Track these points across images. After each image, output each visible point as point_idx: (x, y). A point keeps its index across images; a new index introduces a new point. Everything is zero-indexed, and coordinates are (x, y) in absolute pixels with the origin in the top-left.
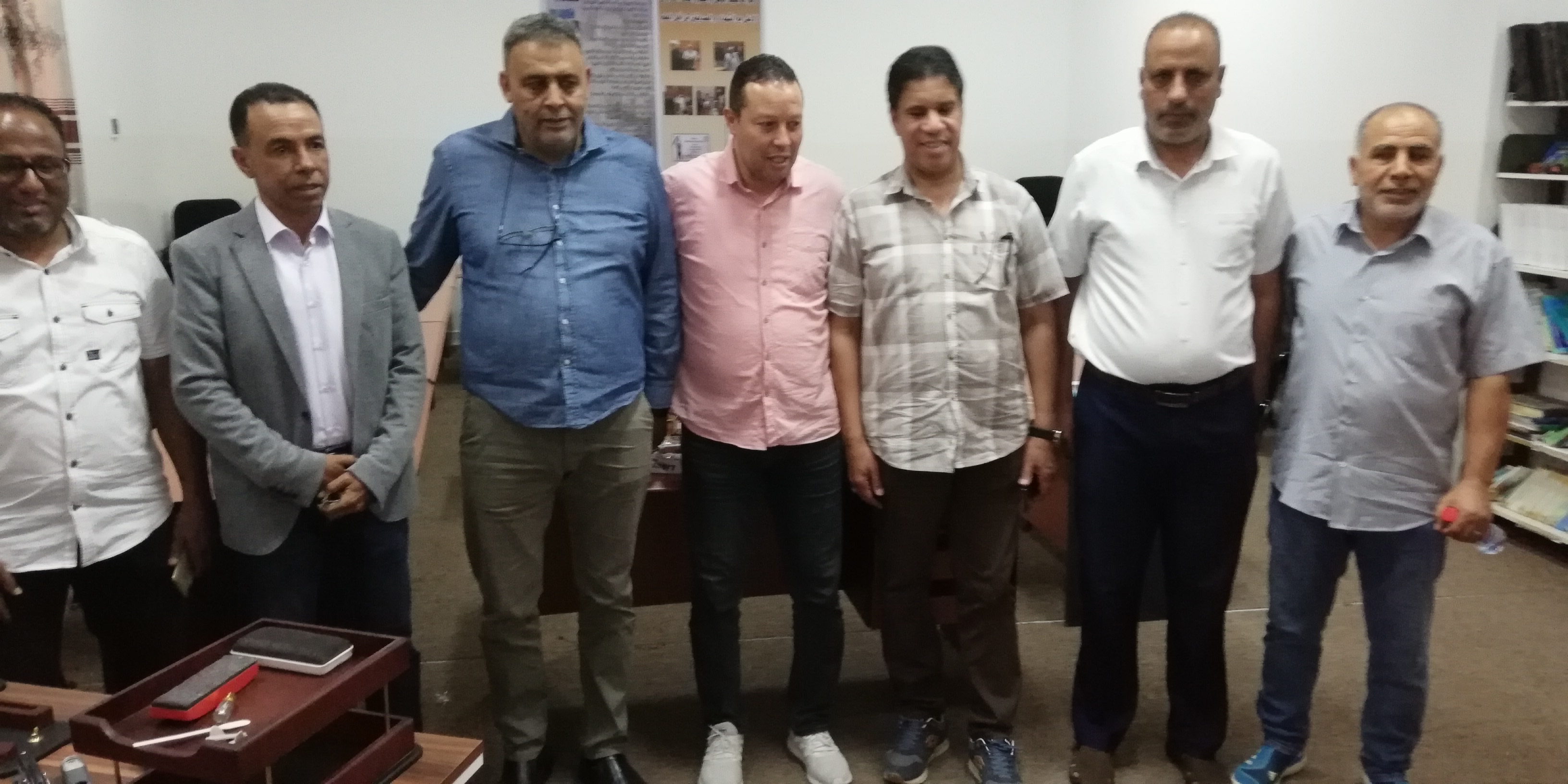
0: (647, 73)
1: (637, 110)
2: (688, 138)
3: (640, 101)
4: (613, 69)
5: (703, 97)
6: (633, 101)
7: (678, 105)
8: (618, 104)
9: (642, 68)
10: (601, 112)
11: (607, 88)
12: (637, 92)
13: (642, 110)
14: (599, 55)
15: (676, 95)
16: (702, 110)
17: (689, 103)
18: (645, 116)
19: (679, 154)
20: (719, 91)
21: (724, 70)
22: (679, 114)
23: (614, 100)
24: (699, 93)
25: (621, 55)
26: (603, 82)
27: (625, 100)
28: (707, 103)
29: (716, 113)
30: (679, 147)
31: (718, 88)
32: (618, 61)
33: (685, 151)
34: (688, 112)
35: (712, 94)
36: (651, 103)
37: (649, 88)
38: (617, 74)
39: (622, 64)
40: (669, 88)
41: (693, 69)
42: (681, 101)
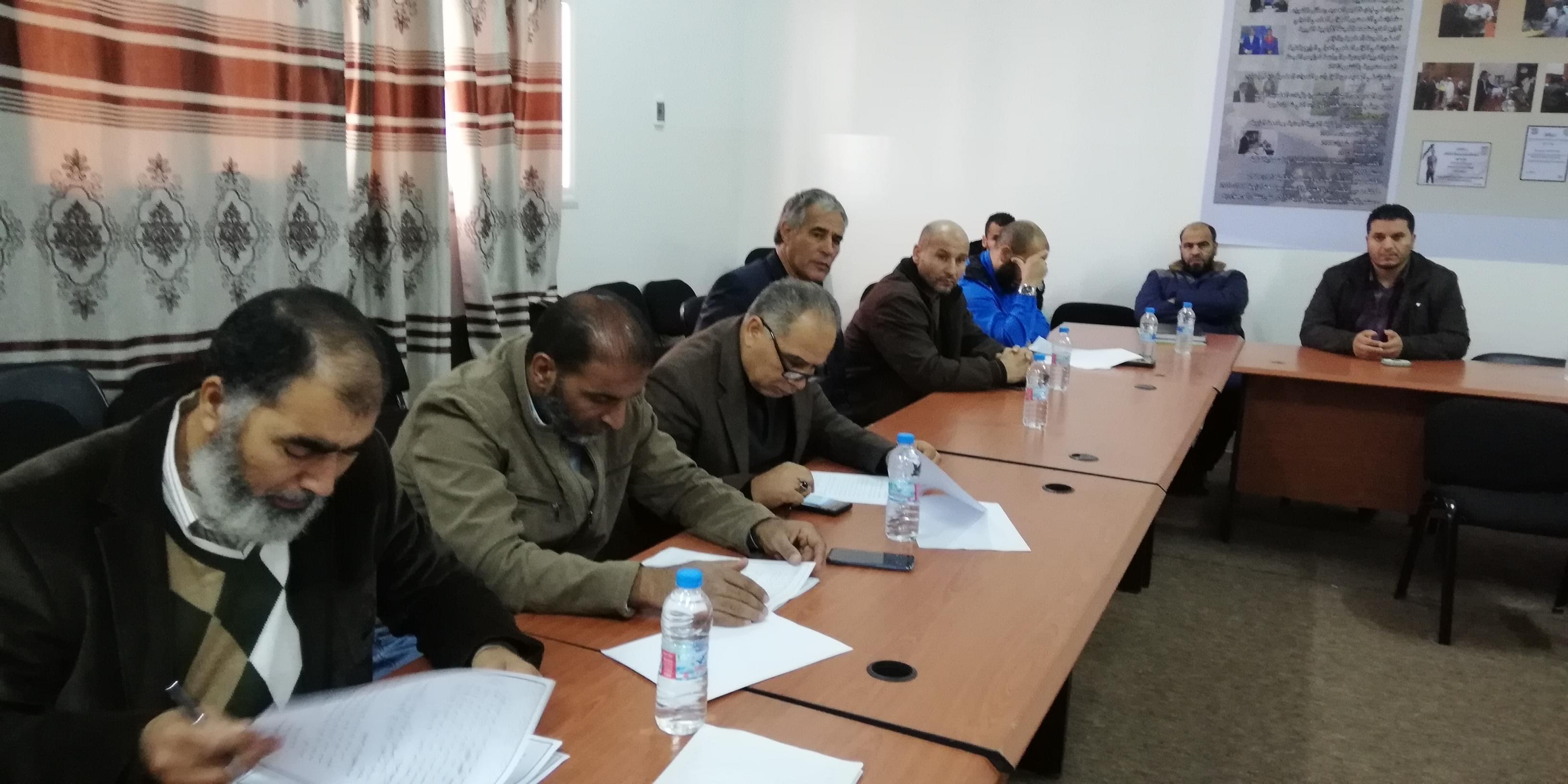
0: (1395, 43)
1: (1366, 102)
2: (1452, 147)
3: (1374, 87)
4: (1333, 38)
5: (1492, 80)
6: (1361, 88)
7: (1442, 94)
8: (1335, 92)
9: (1385, 34)
10: (1303, 105)
11: (1320, 67)
12: (1369, 74)
13: (1377, 102)
14: (1316, 16)
15: (1439, 79)
16: (1485, 102)
17: (1462, 92)
18: (1380, 112)
19: (1430, 174)
20: (1524, 71)
21: (1542, 36)
22: (1442, 109)
23: (1329, 87)
24: (1484, 74)
25: (1352, 16)
26: (1315, 58)
27: (1348, 86)
28: (1497, 91)
29: (1513, 108)
30: (1431, 162)
31: (1520, 66)
32: (1345, 24)
33: (1438, 170)
34: (1459, 105)
35: (1511, 75)
36: (1391, 92)
37: (1395, 67)
38: (1338, 44)
39: (1352, 29)
40: (1429, 66)
41: (1482, 35)
42: (1448, 88)
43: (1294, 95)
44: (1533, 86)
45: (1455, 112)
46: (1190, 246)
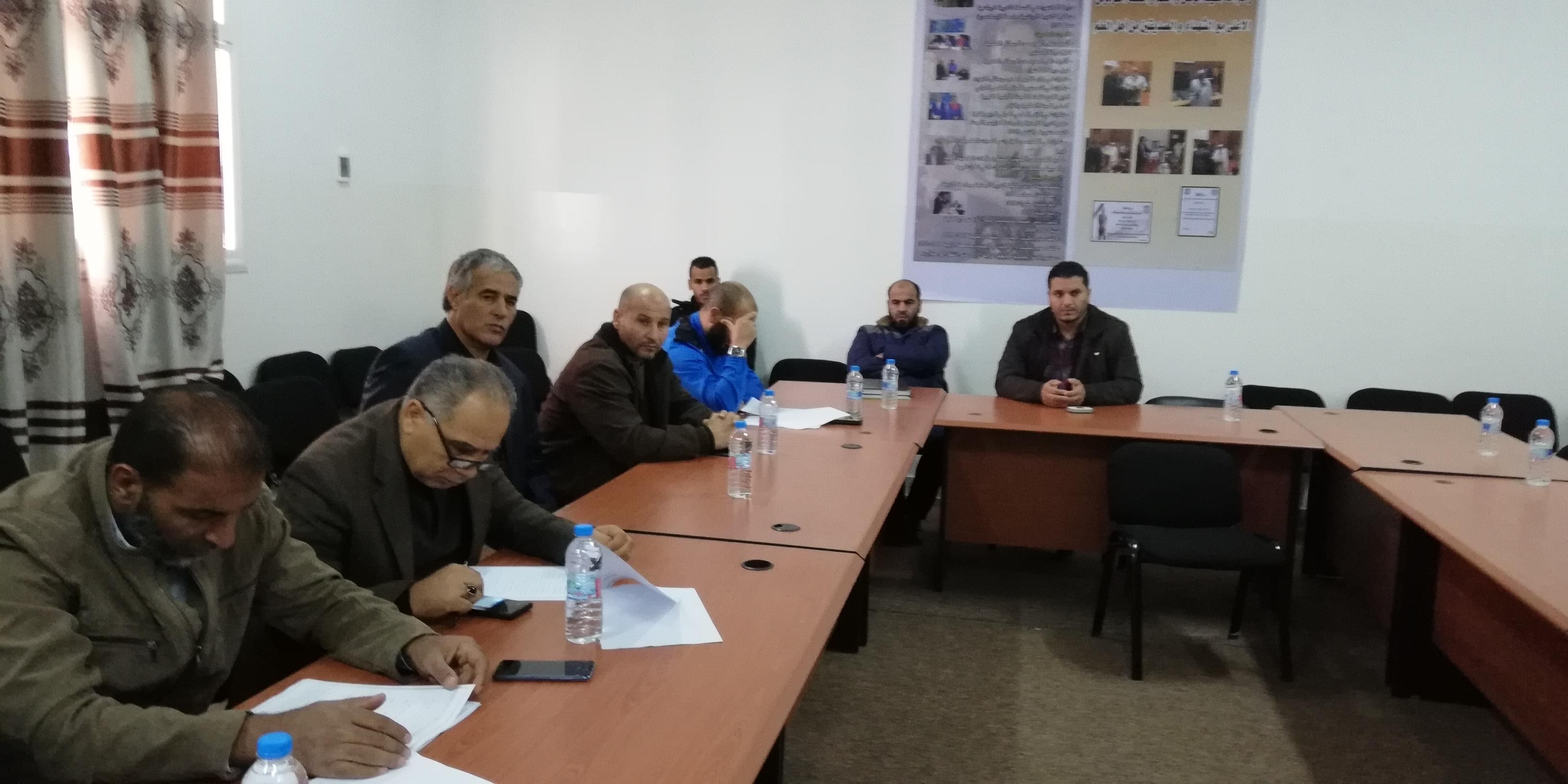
0: (1064, 110)
1: (1043, 165)
2: (1118, 207)
3: (1049, 151)
4: (1011, 106)
5: (1149, 145)
6: (1038, 151)
7: (1108, 157)
8: (1015, 157)
9: (1055, 102)
10: (987, 167)
11: (1000, 132)
12: (1044, 139)
13: (1052, 165)
14: (997, 84)
15: (1105, 143)
16: (1145, 166)
17: (1125, 156)
18: (1055, 174)
19: (1101, 231)
20: (1175, 137)
21: (1187, 105)
22: (1107, 172)
23: (1010, 151)
24: (1142, 139)
25: (1027, 85)
26: (995, 124)
27: (1026, 150)
28: (1154, 155)
29: (1167, 170)
30: (1102, 220)
31: (1173, 132)
32: (1021, 93)
33: (1110, 227)
34: (1122, 168)
35: (1164, 141)
36: (1064, 154)
37: (1065, 133)
38: (1016, 111)
39: (1028, 97)
40: (1095, 131)
41: (1137, 104)
42: (1112, 152)
43: (979, 159)
44: (1183, 150)
45: (1119, 175)
46: (897, 302)
